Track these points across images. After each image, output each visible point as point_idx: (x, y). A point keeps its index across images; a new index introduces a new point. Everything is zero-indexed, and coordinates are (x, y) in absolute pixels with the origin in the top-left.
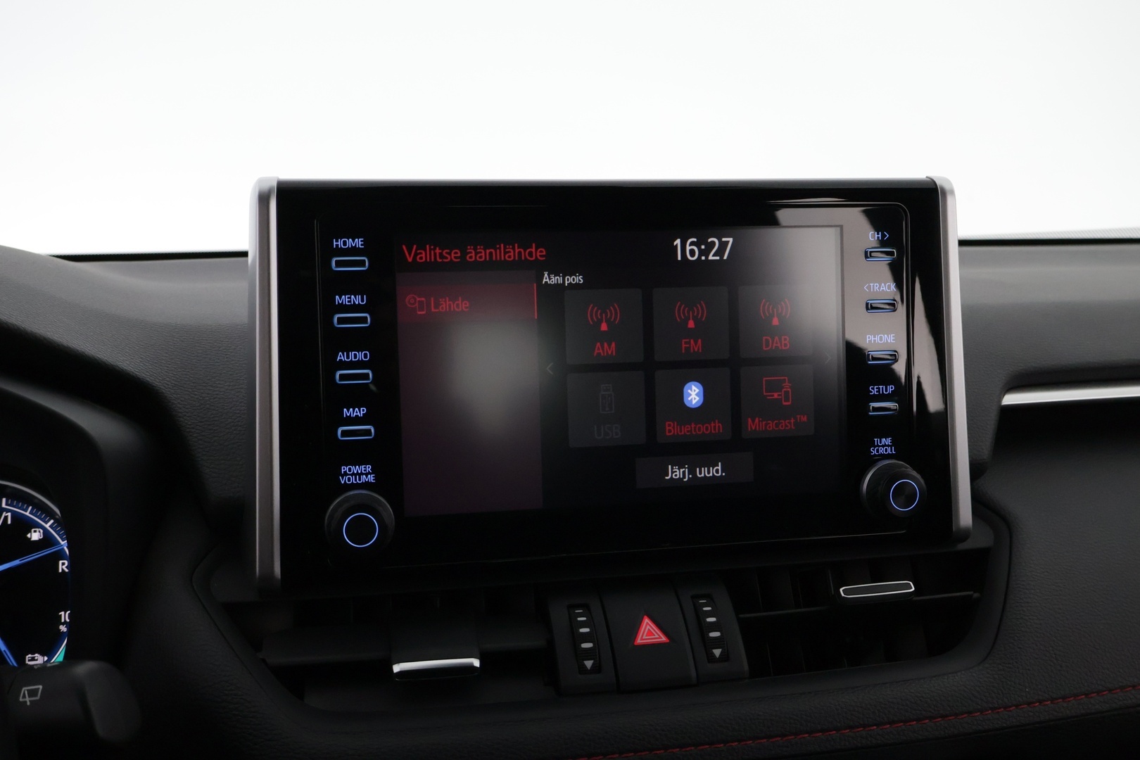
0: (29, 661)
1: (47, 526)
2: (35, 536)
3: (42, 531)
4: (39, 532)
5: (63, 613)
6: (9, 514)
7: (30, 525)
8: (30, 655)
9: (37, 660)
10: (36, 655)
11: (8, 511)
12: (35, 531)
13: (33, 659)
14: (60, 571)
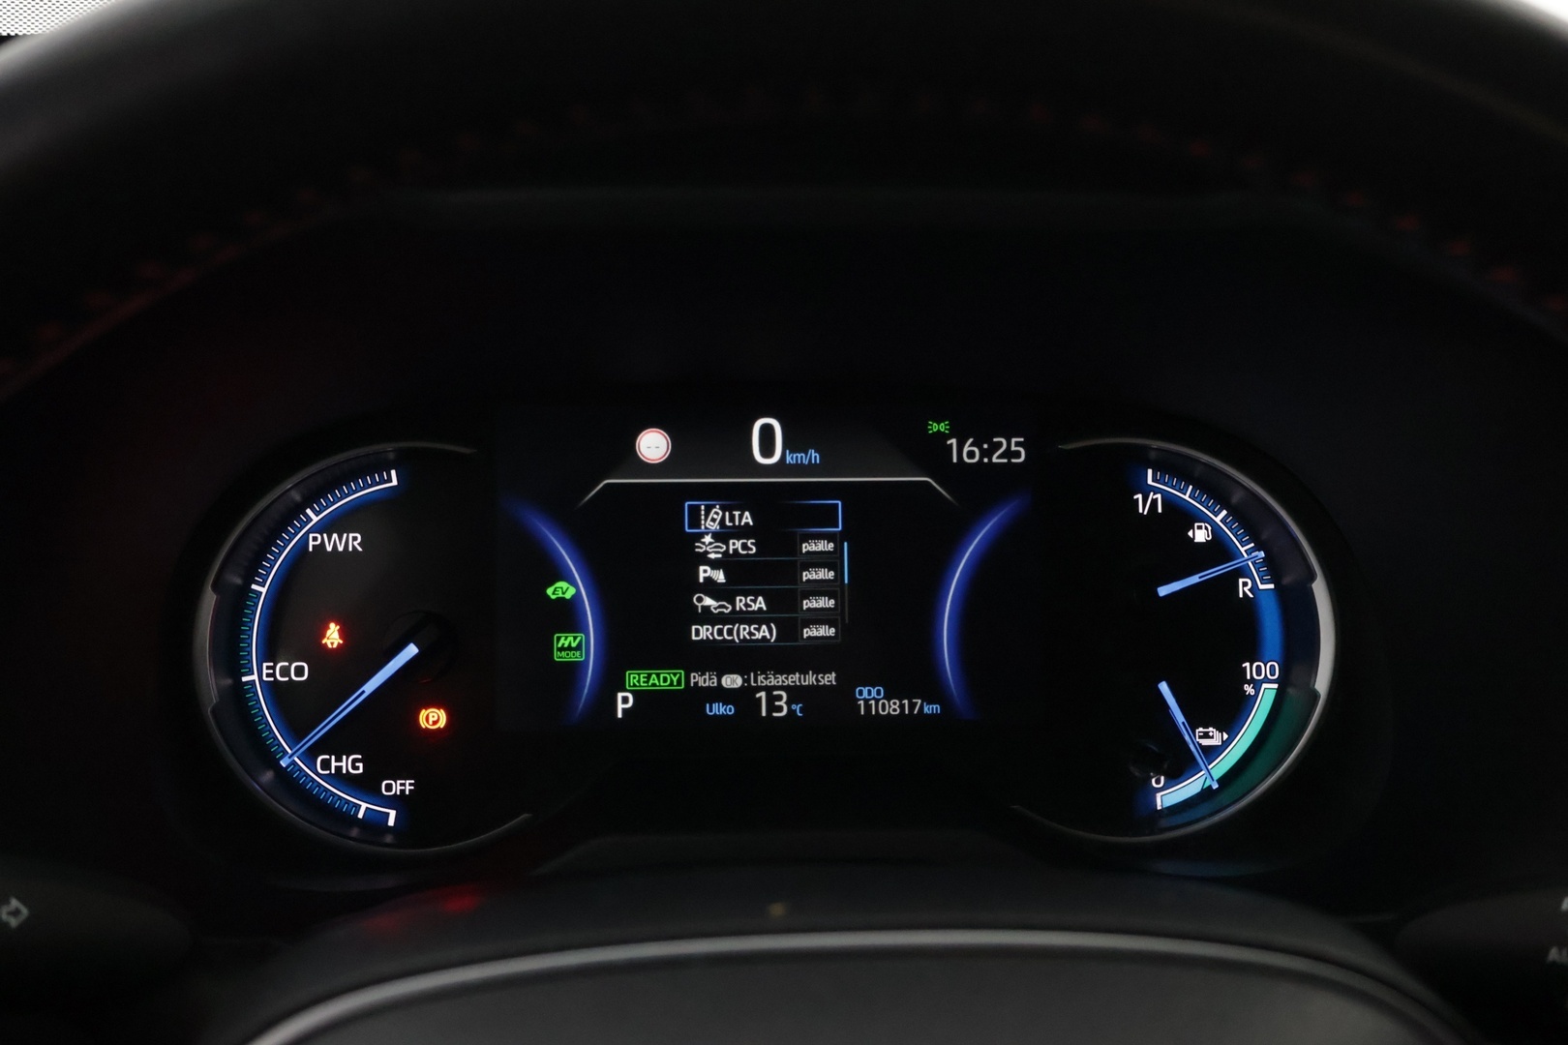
0: (1200, 737)
1: (1218, 520)
2: (1201, 536)
3: (1210, 528)
4: (1206, 528)
5: (1247, 664)
6: (1159, 496)
7: (1191, 518)
8: (1201, 729)
9: (1212, 737)
10: (1211, 729)
11: (1156, 491)
12: (1200, 528)
13: (1206, 736)
14: (1241, 595)
